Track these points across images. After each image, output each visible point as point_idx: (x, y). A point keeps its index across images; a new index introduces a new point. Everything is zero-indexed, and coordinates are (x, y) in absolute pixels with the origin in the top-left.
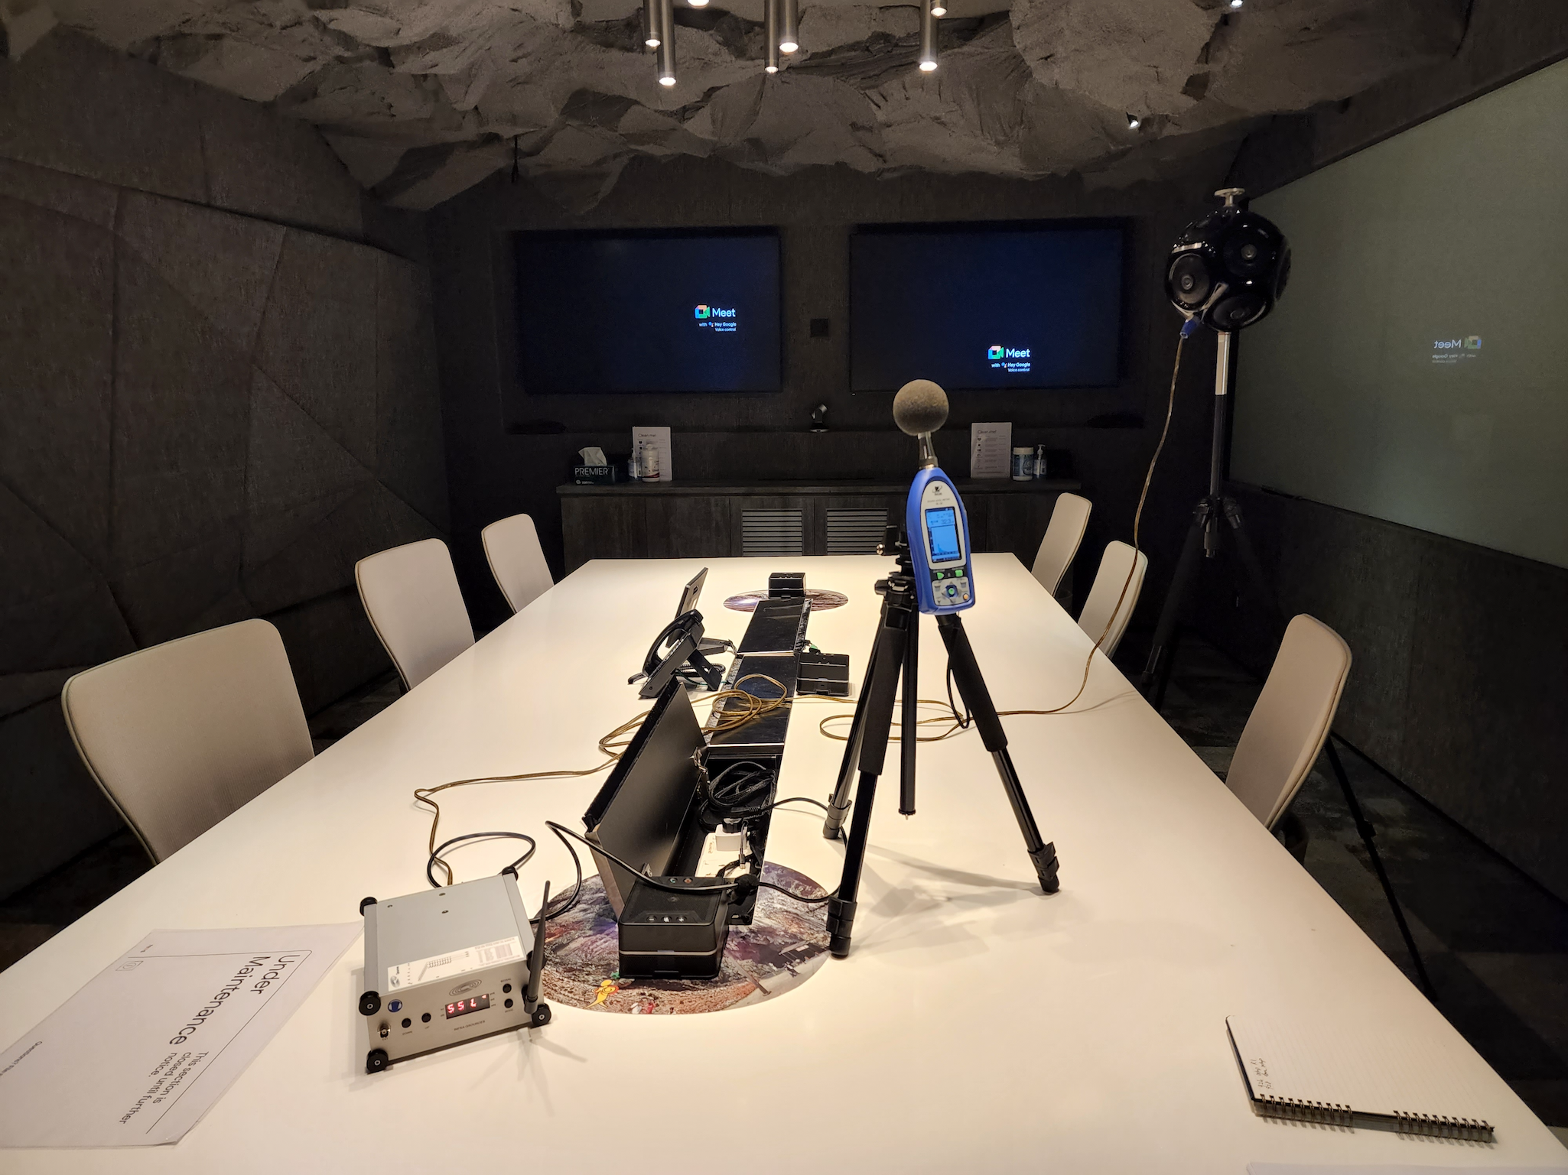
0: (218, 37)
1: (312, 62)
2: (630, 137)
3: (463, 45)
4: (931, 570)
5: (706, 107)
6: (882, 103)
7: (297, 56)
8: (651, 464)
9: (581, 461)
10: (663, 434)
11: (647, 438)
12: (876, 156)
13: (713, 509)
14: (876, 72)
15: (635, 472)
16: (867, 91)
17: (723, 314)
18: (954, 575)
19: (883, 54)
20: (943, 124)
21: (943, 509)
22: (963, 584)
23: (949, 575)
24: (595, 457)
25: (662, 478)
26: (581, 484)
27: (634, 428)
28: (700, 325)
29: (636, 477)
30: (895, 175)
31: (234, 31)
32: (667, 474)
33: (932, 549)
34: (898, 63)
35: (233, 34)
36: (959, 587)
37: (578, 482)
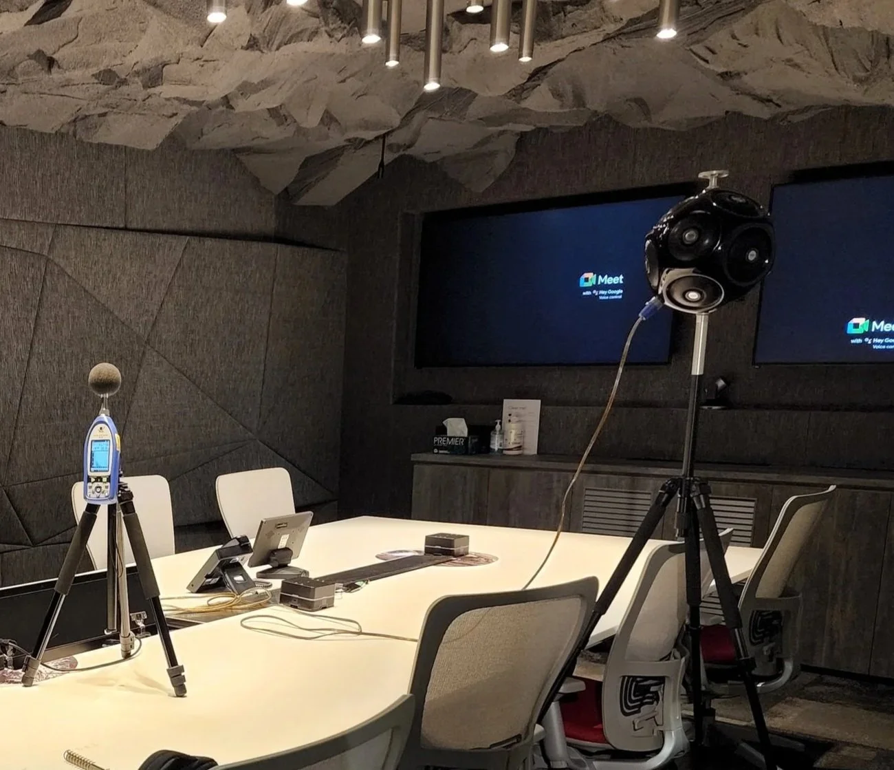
0: (104, 115)
1: (175, 117)
2: (487, 120)
3: (278, 85)
4: (88, 476)
5: (542, 85)
6: (709, 56)
7: (163, 115)
8: (512, 438)
9: (442, 430)
10: (534, 406)
11: (517, 411)
12: (762, 101)
13: (555, 484)
14: (703, 25)
15: (496, 444)
16: (692, 47)
17: (608, 280)
18: (101, 481)
19: (711, 6)
20: (796, 66)
21: (104, 441)
22: (107, 487)
23: (99, 480)
24: (457, 427)
25: (527, 452)
26: (438, 453)
27: (505, 400)
28: (584, 294)
29: (496, 449)
30: (805, 117)
31: (114, 108)
32: (532, 447)
33: (91, 464)
34: (725, 13)
35: (115, 110)
36: (103, 489)
37: (436, 451)
